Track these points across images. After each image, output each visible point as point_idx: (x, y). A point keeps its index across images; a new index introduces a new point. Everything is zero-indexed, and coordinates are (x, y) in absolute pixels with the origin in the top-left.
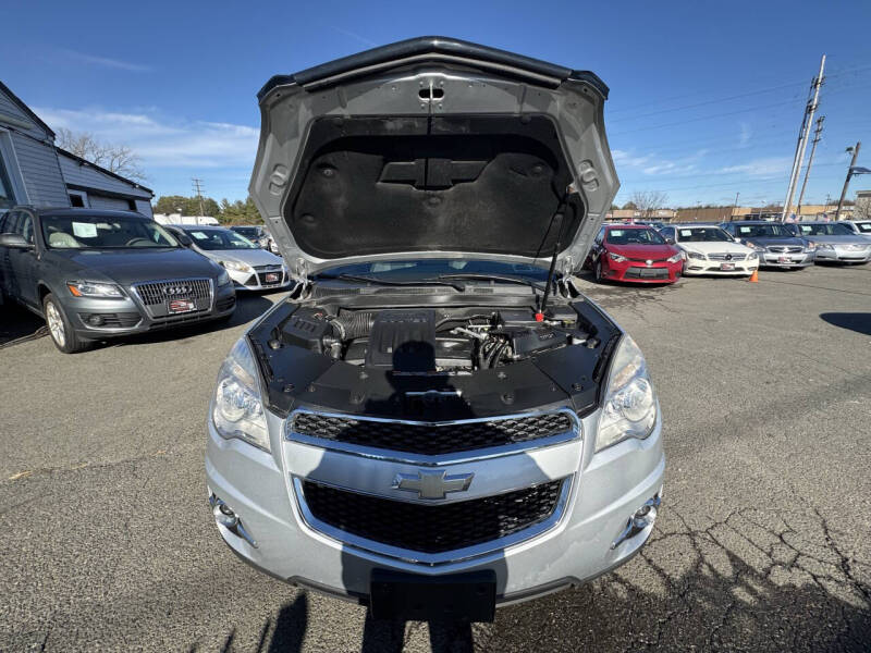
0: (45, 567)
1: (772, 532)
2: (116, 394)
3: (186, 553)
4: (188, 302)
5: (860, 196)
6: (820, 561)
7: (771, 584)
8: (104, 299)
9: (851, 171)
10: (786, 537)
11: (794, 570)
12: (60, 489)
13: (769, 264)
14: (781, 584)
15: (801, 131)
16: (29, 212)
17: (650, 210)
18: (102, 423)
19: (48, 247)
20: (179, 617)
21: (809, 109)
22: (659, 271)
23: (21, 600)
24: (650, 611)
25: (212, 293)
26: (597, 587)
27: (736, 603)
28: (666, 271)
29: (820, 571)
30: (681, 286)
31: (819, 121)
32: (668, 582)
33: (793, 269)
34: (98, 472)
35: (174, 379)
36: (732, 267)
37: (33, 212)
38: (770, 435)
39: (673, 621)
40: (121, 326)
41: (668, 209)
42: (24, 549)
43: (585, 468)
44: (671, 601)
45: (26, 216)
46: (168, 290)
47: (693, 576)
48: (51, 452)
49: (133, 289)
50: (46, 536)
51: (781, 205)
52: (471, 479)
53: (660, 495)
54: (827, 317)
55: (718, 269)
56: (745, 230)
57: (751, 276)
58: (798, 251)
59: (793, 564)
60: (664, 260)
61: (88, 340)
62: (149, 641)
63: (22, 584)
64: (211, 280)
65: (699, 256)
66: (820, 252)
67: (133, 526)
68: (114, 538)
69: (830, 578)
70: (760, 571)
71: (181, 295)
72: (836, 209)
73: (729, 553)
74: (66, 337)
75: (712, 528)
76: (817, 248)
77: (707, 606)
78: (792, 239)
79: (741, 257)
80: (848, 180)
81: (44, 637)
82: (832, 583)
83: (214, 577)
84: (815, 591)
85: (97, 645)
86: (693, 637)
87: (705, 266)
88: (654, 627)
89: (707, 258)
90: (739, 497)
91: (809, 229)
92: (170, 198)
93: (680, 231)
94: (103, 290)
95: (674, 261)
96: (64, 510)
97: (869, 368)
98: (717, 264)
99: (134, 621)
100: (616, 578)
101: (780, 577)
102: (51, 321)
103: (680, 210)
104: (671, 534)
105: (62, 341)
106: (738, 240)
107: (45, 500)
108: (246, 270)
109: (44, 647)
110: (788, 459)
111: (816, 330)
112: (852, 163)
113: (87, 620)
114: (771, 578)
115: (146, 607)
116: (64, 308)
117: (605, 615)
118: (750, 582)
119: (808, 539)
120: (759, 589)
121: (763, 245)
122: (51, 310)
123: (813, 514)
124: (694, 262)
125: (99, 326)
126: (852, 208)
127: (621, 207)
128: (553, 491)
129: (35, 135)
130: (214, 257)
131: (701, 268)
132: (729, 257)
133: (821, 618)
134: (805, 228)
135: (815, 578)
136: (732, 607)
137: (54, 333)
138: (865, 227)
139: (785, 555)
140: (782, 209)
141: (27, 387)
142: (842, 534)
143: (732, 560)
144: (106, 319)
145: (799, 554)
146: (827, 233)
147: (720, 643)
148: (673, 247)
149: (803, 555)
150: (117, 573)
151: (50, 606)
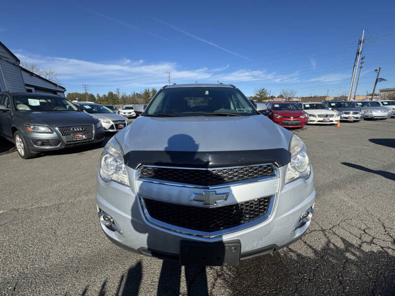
0: (15, 252)
1: (360, 229)
2: (49, 176)
3: (84, 244)
4: (82, 135)
5: (381, 91)
6: (383, 241)
7: (362, 251)
8: (43, 133)
9: (377, 80)
10: (367, 231)
11: (372, 245)
12: (22, 217)
13: (344, 119)
14: (367, 251)
15: (355, 63)
16: (8, 94)
17: (289, 98)
18: (43, 189)
19: (17, 110)
20: (82, 273)
21: (358, 53)
22: (296, 122)
23: (3, 268)
24: (308, 264)
25: (94, 131)
26: (282, 254)
27: (347, 260)
28: (299, 122)
29: (384, 245)
30: (306, 129)
31: (362, 59)
32: (315, 251)
33: (355, 121)
34: (41, 210)
35: (76, 169)
36: (328, 120)
37: (9, 94)
38: (353, 188)
39: (319, 269)
40: (51, 146)
41: (297, 98)
42: (4, 244)
43: (281, 191)
44: (317, 260)
45: (6, 96)
46: (73, 129)
47: (326, 249)
48: (18, 201)
49: (57, 129)
50: (15, 238)
51: (347, 96)
52: (228, 195)
53: (313, 207)
54: (372, 140)
55: (322, 121)
56: (333, 104)
57: (337, 124)
58: (357, 113)
59: (371, 242)
60: (298, 117)
61: (35, 152)
62: (67, 285)
63: (3, 260)
64: (93, 125)
65: (314, 116)
66: (366, 114)
67: (58, 233)
68: (50, 239)
69: (389, 248)
70: (357, 245)
71: (80, 132)
72: (371, 97)
73: (341, 238)
74: (25, 152)
75: (332, 228)
76: (365, 112)
77: (334, 261)
78: (354, 108)
79: (332, 116)
80: (376, 83)
81: (14, 284)
82: (390, 250)
83: (99, 254)
84: (383, 254)
85: (42, 287)
86: (330, 275)
87: (316, 120)
88: (311, 271)
89: (317, 116)
90: (343, 214)
91: (361, 104)
92: (73, 93)
93: (304, 105)
94: (42, 129)
95: (303, 117)
96: (24, 227)
97: (393, 160)
98: (321, 119)
99: (60, 276)
100: (291, 250)
101: (366, 248)
102: (18, 144)
103: (302, 98)
104: (314, 231)
105: (23, 153)
106: (330, 109)
107: (15, 222)
108: (109, 122)
109: (15, 288)
110: (363, 198)
111: (368, 146)
112: (378, 76)
113: (36, 276)
114: (362, 248)
115: (66, 269)
116: (24, 137)
117: (287, 267)
118: (353, 250)
119: (376, 231)
120: (358, 253)
121: (341, 111)
122: (18, 138)
123: (377, 221)
124: (311, 118)
125: (41, 145)
126: (378, 97)
127: (276, 97)
128: (266, 202)
129: (10, 61)
130: (94, 116)
131: (314, 121)
132: (327, 116)
133: (387, 265)
134: (359, 104)
135: (382, 248)
136: (346, 262)
137: (19, 150)
138: (385, 103)
139: (367, 239)
140: (347, 97)
141: (6, 173)
142: (392, 229)
143: (343, 241)
144: (44, 142)
145: (374, 238)
146: (368, 106)
147: (342, 277)
148: (302, 111)
149: (375, 238)
150: (51, 254)
151: (18, 270)
